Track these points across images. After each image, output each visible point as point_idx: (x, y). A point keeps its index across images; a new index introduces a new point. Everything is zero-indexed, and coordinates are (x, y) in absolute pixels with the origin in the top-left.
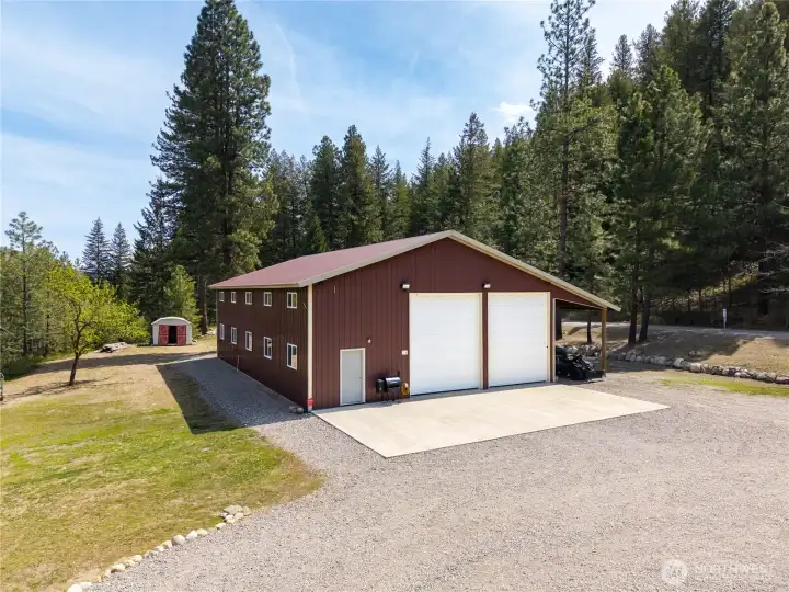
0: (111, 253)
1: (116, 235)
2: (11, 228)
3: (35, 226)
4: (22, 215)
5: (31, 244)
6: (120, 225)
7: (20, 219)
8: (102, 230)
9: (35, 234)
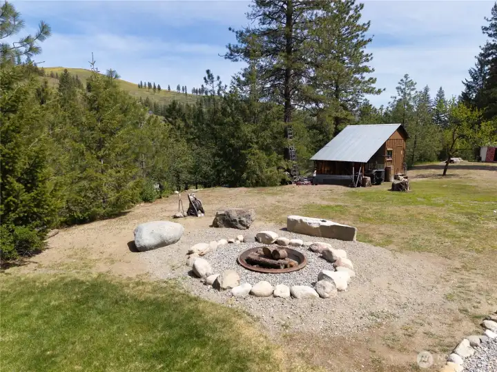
0: (433, 107)
1: (438, 95)
2: (399, 85)
3: (412, 83)
4: (406, 76)
5: (409, 94)
6: (441, 88)
7: (404, 79)
8: (428, 93)
9: (412, 87)
